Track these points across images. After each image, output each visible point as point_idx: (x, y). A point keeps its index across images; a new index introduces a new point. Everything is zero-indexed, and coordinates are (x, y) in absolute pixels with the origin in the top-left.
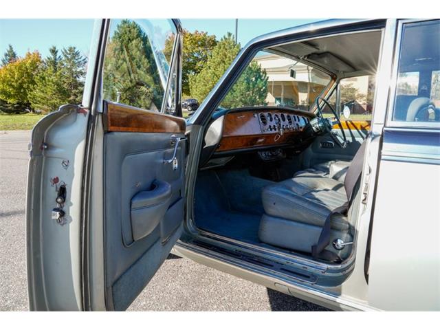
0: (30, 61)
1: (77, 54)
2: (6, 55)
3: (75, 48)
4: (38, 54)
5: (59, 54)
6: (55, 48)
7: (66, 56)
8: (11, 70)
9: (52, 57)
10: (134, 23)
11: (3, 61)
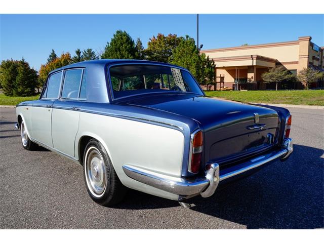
0: (63, 60)
1: (93, 53)
2: (50, 56)
3: (91, 50)
4: (69, 55)
5: (82, 54)
6: (79, 50)
7: (85, 55)
8: (52, 66)
9: (77, 56)
10: (125, 32)
11: (48, 60)
